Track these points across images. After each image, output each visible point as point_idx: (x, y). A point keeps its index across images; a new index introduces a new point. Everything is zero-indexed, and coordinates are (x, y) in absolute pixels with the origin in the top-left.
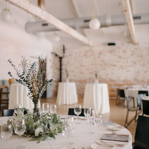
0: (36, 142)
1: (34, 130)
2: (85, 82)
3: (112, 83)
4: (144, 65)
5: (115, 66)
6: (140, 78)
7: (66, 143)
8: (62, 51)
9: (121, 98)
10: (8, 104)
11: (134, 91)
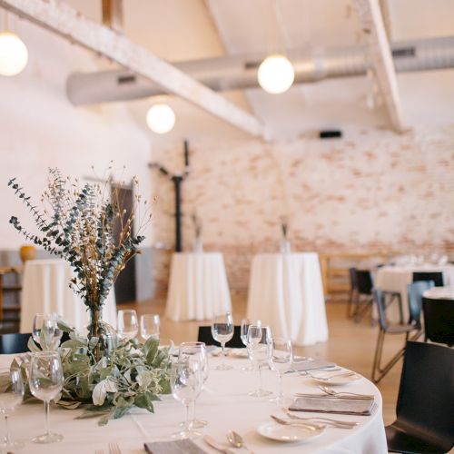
0: (95, 421)
1: (91, 389)
2: (252, 249)
3: (335, 252)
4: (429, 195)
5: (341, 199)
6: (419, 235)
7: (184, 423)
8: (182, 160)
9: (363, 297)
10: (17, 321)
11: (400, 275)
